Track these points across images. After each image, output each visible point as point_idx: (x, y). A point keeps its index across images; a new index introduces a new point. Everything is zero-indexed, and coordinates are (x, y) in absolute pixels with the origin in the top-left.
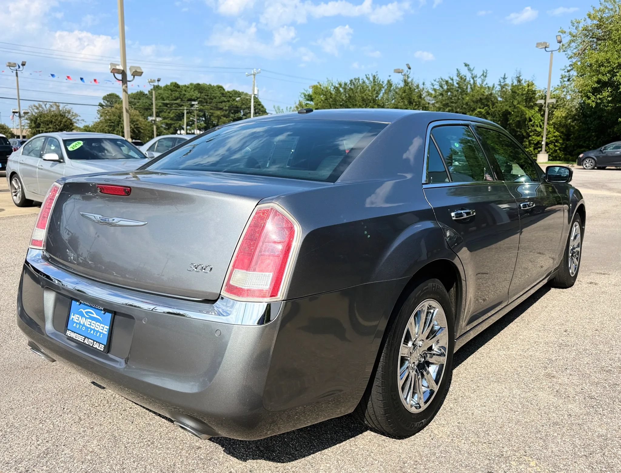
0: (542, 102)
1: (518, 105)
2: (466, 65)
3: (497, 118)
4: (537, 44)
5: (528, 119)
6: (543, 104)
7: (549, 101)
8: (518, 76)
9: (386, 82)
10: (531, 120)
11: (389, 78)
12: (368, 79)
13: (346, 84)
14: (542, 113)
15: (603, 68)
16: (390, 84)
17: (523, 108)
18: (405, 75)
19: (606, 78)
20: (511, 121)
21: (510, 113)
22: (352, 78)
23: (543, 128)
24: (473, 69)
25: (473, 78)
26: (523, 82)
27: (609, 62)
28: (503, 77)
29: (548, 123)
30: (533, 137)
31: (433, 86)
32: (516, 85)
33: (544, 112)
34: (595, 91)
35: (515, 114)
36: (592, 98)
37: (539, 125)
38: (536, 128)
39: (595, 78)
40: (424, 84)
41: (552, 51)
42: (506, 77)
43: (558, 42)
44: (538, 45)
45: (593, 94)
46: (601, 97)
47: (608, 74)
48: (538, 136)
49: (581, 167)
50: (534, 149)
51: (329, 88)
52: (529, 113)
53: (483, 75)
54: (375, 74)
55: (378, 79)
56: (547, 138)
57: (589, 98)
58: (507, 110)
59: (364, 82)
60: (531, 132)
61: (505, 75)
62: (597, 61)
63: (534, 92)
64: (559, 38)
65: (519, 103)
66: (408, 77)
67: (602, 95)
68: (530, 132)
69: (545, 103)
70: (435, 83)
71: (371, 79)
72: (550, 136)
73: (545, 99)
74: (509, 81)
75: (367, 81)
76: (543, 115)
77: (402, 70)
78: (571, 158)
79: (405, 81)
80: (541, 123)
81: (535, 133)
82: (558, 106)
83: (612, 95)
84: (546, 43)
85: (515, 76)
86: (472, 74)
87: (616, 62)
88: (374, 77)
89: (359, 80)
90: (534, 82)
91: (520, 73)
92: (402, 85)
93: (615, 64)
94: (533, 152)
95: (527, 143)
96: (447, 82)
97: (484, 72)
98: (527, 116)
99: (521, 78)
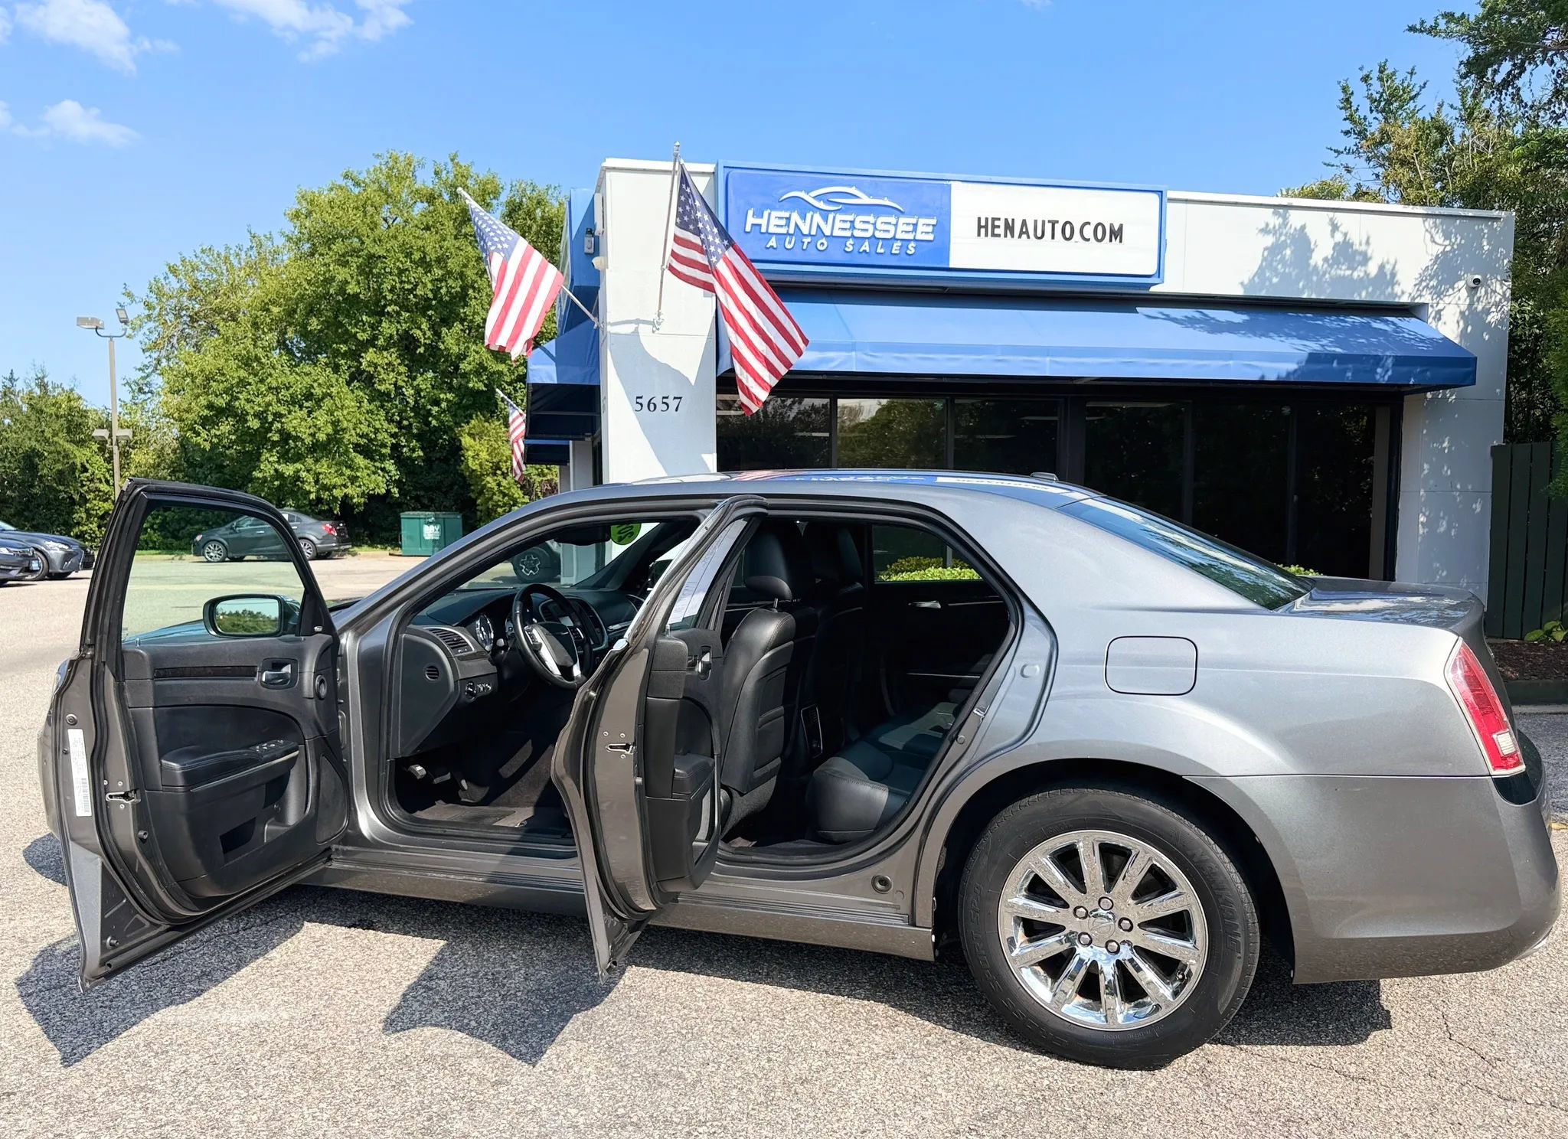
0: (104, 433)
1: (55, 439)
3: (10, 462)
4: (78, 318)
5: (79, 466)
6: (107, 438)
7: (117, 432)
8: (39, 376)
10: (85, 470)
14: (107, 455)
15: (214, 384)
17: (67, 446)
19: (222, 401)
20: (45, 471)
21: (40, 455)
23: (114, 485)
26: (50, 388)
27: (223, 375)
28: (8, 376)
29: (121, 476)
30: (94, 502)
32: (37, 396)
33: (111, 453)
34: (205, 422)
35: (50, 456)
36: (202, 435)
37: (103, 480)
38: (98, 485)
39: (203, 401)
41: (111, 337)
42: (15, 376)
43: (122, 322)
44: (81, 321)
45: (204, 428)
46: (218, 433)
47: (224, 395)
48: (106, 501)
49: (202, 558)
50: (99, 527)
52: (80, 455)
57: (198, 434)
58: (33, 450)
60: (89, 491)
61: (11, 374)
62: (202, 371)
63: (84, 414)
64: (123, 315)
65: (55, 434)
67: (219, 430)
68: (86, 492)
69: (110, 436)
73: (110, 427)
74: (21, 387)
76: (109, 460)
78: (175, 543)
80: (107, 476)
81: (98, 495)
82: (136, 443)
83: (236, 431)
84: (97, 321)
85: (35, 376)
87: (236, 375)
90: (78, 391)
91: (44, 370)
93: (233, 378)
94: (97, 532)
95: (84, 515)
98: (78, 462)
99: (46, 380)
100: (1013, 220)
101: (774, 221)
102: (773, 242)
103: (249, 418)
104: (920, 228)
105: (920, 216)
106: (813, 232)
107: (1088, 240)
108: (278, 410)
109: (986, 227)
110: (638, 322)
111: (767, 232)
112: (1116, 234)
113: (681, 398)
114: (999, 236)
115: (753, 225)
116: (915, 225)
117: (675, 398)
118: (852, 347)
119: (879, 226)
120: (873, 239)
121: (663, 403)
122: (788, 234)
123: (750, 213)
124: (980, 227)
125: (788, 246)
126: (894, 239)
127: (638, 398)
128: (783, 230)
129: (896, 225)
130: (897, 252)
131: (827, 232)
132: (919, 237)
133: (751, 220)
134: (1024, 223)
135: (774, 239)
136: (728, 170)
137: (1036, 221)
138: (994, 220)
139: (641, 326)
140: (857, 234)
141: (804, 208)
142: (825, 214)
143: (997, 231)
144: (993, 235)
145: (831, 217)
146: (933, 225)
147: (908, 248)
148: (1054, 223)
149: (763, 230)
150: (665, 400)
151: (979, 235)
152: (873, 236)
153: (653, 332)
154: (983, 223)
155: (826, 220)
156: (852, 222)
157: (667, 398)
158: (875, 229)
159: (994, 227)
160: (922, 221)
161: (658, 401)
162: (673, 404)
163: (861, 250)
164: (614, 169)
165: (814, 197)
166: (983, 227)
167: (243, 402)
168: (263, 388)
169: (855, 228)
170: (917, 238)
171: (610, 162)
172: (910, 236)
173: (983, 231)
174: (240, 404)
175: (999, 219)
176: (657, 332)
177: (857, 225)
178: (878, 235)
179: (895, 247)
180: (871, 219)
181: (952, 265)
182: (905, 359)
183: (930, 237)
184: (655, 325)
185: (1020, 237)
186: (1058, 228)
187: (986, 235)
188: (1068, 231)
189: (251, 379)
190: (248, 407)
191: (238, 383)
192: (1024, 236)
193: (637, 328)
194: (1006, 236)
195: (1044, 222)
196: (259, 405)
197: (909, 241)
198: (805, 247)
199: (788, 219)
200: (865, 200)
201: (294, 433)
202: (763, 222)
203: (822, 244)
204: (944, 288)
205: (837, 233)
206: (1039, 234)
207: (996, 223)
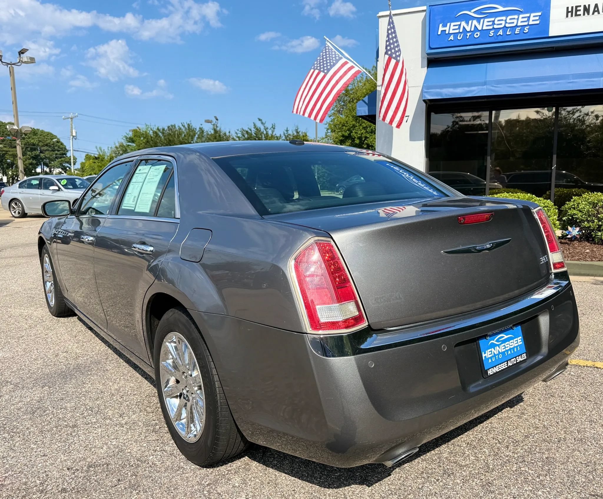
2: (260, 120)
9: (198, 129)
11: (201, 126)
12: (184, 126)
13: (163, 129)
15: (344, 127)
16: (202, 131)
18: (214, 125)
22: (169, 125)
24: (265, 123)
25: (266, 130)
26: (300, 133)
27: (347, 124)
28: (286, 129)
31: (237, 134)
32: (295, 136)
39: (340, 134)
40: (229, 132)
47: (348, 132)
51: (148, 132)
53: (272, 127)
54: (190, 123)
55: (192, 127)
56: (318, 174)
59: (180, 129)
62: (340, 123)
66: (217, 127)
70: (238, 132)
71: (186, 126)
72: (320, 172)
74: (290, 132)
75: (182, 127)
77: (212, 121)
79: (215, 130)
85: (294, 129)
86: (265, 127)
88: (189, 125)
89: (175, 126)
90: (307, 134)
91: (297, 127)
92: (213, 132)
96: (247, 132)
97: (273, 124)
99: (299, 130)
100: (589, 5)
101: (452, 28)
102: (452, 38)
103: (356, 139)
104: (532, 18)
105: (531, 12)
106: (472, 29)
108: (366, 135)
109: (572, 12)
111: (449, 33)
113: (409, 117)
114: (580, 15)
115: (442, 31)
116: (529, 17)
118: (485, 84)
119: (508, 21)
120: (505, 28)
122: (459, 32)
123: (441, 25)
124: (568, 12)
125: (459, 38)
126: (517, 26)
128: (457, 31)
129: (518, 19)
130: (518, 33)
131: (480, 28)
132: (531, 23)
133: (441, 28)
134: (596, 6)
135: (452, 36)
136: (430, 7)
138: (577, 7)
140: (496, 26)
141: (467, 18)
142: (479, 20)
143: (578, 13)
144: (576, 15)
145: (482, 21)
146: (540, 16)
147: (524, 30)
149: (447, 32)
151: (567, 16)
154: (570, 10)
155: (479, 22)
156: (494, 21)
158: (506, 23)
159: (577, 11)
160: (533, 15)
162: (406, 120)
163: (498, 35)
164: (383, 16)
165: (473, 12)
166: (570, 12)
167: (354, 133)
168: (361, 128)
169: (495, 24)
170: (529, 24)
171: (381, 14)
172: (526, 23)
173: (570, 14)
174: (353, 134)
175: (580, 6)
177: (496, 22)
178: (507, 25)
179: (517, 30)
180: (504, 18)
181: (550, 35)
182: (513, 87)
183: (538, 22)
185: (593, 14)
187: (572, 16)
189: (357, 125)
190: (355, 135)
191: (353, 126)
192: (596, 13)
194: (584, 14)
196: (359, 134)
197: (525, 26)
198: (468, 38)
199: (460, 25)
200: (501, 9)
201: (371, 144)
202: (447, 29)
203: (477, 35)
204: (553, 47)
205: (485, 28)
207: (578, 8)
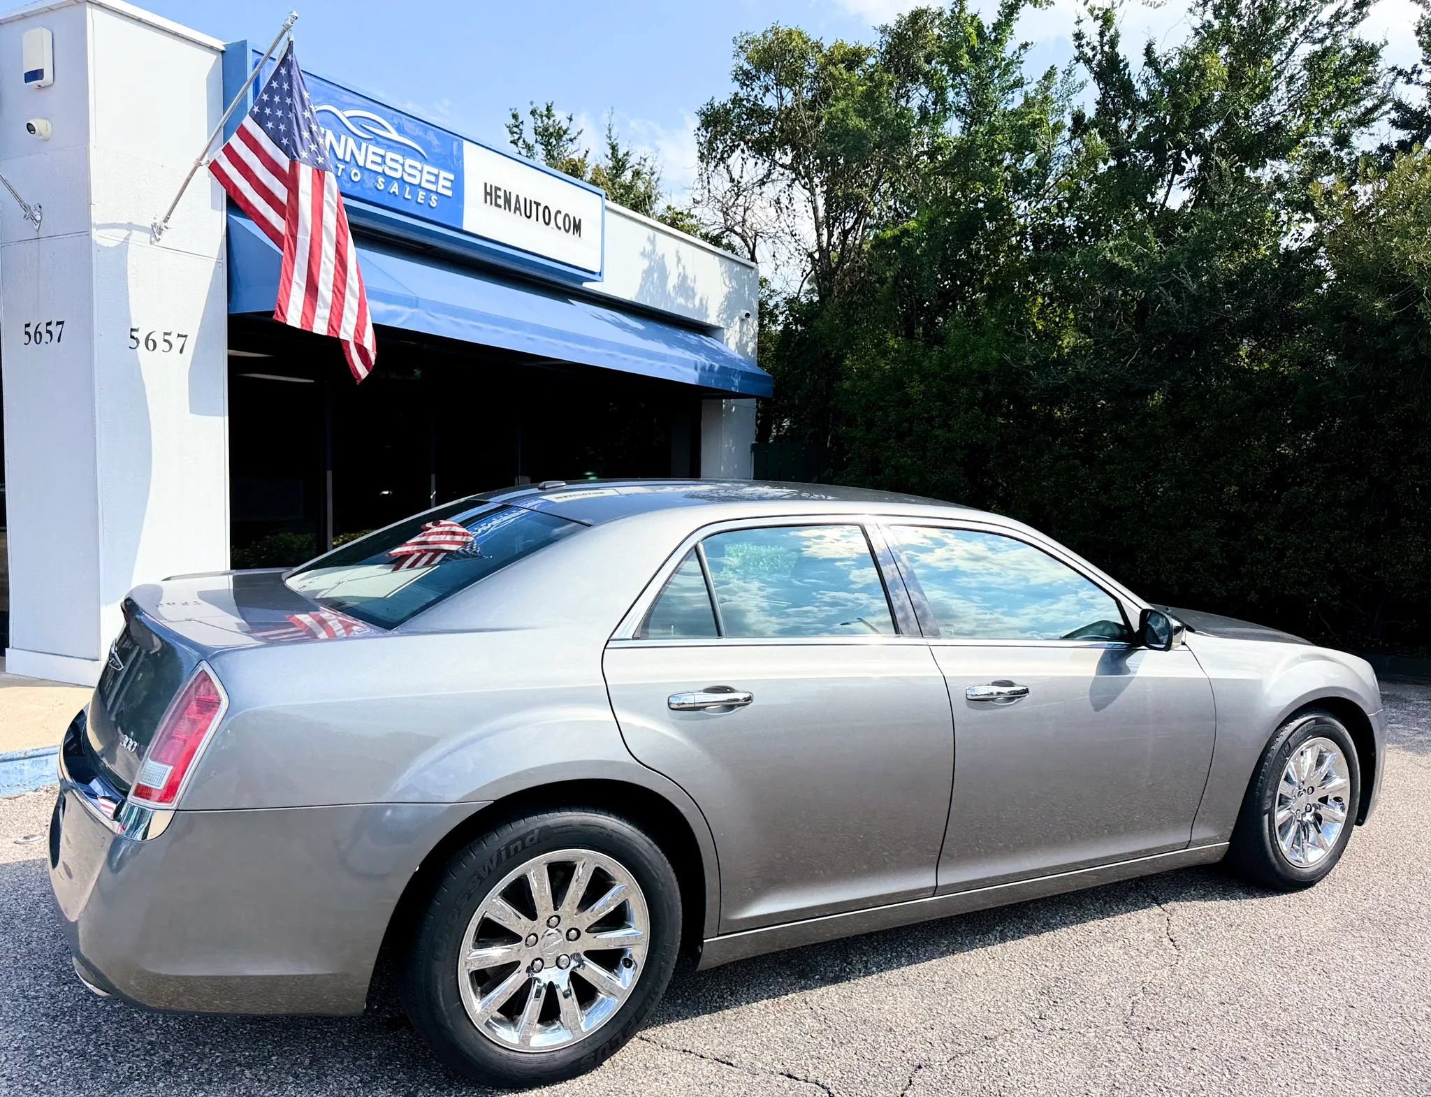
100: (509, 193)
104: (442, 182)
105: (440, 168)
106: (348, 158)
107: (559, 228)
109: (491, 195)
110: (130, 227)
112: (577, 227)
113: (186, 336)
114: (500, 206)
116: (438, 177)
117: (179, 336)
118: (415, 303)
119: (407, 168)
120: (402, 182)
121: (165, 341)
124: (486, 193)
126: (419, 186)
127: (132, 330)
129: (421, 171)
130: (422, 202)
131: (361, 163)
132: (441, 190)
134: (518, 198)
137: (525, 199)
138: (497, 189)
139: (135, 232)
140: (388, 172)
141: (338, 127)
142: (358, 141)
143: (499, 201)
144: (495, 204)
145: (363, 145)
146: (451, 182)
147: (431, 201)
148: (538, 204)
150: (167, 337)
151: (486, 202)
152: (402, 178)
153: (151, 243)
154: (488, 190)
155: (359, 147)
156: (383, 157)
157: (169, 334)
158: (403, 170)
159: (496, 196)
160: (443, 174)
161: (158, 337)
162: (179, 344)
163: (391, 192)
165: (348, 118)
166: (488, 193)
169: (385, 165)
170: (438, 191)
172: (433, 188)
173: (488, 197)
175: (500, 189)
176: (156, 243)
177: (388, 160)
178: (407, 178)
179: (420, 196)
180: (400, 159)
181: (466, 228)
183: (449, 193)
184: (156, 231)
185: (515, 212)
186: (541, 209)
187: (491, 204)
188: (548, 217)
192: (518, 212)
193: (129, 235)
194: (505, 209)
195: (531, 201)
197: (432, 192)
198: (339, 174)
200: (394, 135)
203: (357, 175)
205: (369, 166)
206: (528, 214)
207: (498, 193)
